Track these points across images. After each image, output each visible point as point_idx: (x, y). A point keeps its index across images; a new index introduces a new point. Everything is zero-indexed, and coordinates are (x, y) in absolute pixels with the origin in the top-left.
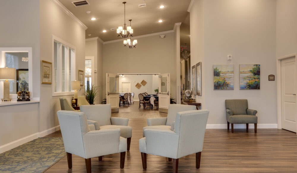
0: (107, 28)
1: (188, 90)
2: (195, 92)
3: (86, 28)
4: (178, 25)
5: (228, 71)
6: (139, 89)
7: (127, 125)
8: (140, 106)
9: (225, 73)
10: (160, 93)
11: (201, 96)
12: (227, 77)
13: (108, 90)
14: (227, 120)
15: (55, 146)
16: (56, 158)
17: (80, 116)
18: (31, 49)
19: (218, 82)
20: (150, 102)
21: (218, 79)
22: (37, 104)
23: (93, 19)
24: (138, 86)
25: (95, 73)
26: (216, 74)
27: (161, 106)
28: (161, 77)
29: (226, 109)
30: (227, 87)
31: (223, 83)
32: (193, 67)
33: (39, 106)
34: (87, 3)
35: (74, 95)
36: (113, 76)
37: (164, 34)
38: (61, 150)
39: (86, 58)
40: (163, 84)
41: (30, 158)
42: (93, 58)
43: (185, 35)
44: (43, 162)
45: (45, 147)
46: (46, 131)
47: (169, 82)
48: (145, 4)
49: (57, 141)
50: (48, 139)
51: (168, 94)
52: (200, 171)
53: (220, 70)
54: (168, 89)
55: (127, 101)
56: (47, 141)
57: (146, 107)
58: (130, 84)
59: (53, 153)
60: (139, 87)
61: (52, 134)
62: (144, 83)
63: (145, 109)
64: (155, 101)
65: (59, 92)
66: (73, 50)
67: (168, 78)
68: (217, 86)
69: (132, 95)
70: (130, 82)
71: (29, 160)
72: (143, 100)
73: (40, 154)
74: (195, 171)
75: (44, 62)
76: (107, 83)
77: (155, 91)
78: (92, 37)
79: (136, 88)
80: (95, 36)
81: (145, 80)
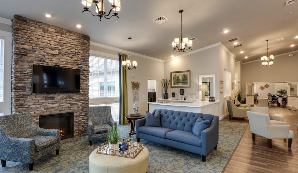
0: (248, 56)
3: (236, 57)
6: (262, 90)
7: (283, 121)
8: (269, 104)
10: (289, 96)
13: (247, 93)
15: (233, 127)
16: (240, 134)
18: (215, 75)
20: (278, 101)
23: (242, 52)
27: (289, 105)
28: (290, 84)
33: (219, 104)
34: (242, 45)
35: (233, 98)
36: (250, 84)
37: (293, 53)
39: (235, 73)
44: (235, 135)
45: (228, 127)
48: (284, 38)
55: (257, 99)
59: (235, 131)
60: (263, 89)
61: (223, 119)
62: (267, 86)
63: (273, 106)
64: (282, 101)
65: (225, 96)
66: (230, 71)
69: (259, 95)
71: (226, 132)
72: (272, 100)
73: (228, 130)
75: (221, 81)
76: (246, 89)
77: (278, 92)
78: (237, 61)
79: (260, 90)
80: (239, 61)
81: (268, 84)
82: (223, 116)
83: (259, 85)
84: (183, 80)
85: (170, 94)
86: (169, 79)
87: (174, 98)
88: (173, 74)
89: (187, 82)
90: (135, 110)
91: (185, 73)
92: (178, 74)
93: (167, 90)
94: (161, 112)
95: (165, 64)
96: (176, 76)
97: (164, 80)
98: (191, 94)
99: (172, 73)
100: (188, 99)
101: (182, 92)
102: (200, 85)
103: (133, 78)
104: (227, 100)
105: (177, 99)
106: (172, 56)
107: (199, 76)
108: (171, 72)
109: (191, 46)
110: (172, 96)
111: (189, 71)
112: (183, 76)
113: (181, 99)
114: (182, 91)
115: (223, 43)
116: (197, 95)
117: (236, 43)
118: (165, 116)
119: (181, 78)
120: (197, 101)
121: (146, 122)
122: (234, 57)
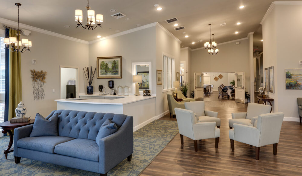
0: (195, 41)
1: (261, 88)
2: (267, 89)
3: (181, 42)
4: (251, 34)
5: (300, 74)
6: (216, 81)
7: (217, 117)
8: (219, 96)
9: (297, 76)
10: (236, 87)
11: (274, 93)
12: (298, 79)
13: (195, 85)
14: (299, 114)
15: (168, 127)
16: (171, 136)
17: (191, 114)
18: (150, 63)
19: (290, 83)
20: (227, 93)
21: (289, 80)
22: (154, 98)
23: (187, 36)
24: (216, 79)
25: (186, 72)
26: (288, 76)
27: (236, 97)
28: (237, 75)
29: (298, 105)
30: (299, 87)
31: (295, 84)
32: (266, 69)
33: (155, 100)
34: (184, 28)
35: (175, 91)
36: (199, 74)
37: (238, 41)
38: (173, 131)
39: (181, 62)
40: (238, 80)
41: (156, 134)
42: (185, 62)
43: (257, 40)
44: (165, 137)
45: (162, 127)
46: (159, 115)
47: (244, 79)
48: (226, 24)
49: (167, 123)
50: (162, 121)
51: (243, 89)
52: (277, 157)
53: (291, 73)
54: (243, 85)
55: (209, 92)
56: (162, 123)
57: (224, 97)
58: (209, 78)
59: (168, 132)
62: (221, 77)
63: (223, 99)
64: (231, 93)
65: (166, 89)
66: (173, 59)
67: (243, 76)
68: (289, 87)
69: (212, 86)
70: (209, 76)
71: (156, 135)
72: (222, 92)
73: (160, 132)
74: (273, 157)
75: (158, 70)
76: (195, 80)
77: (230, 83)
78: (184, 47)
79: (214, 81)
80: (186, 46)
81: (222, 74)
82: (163, 113)
83: (214, 76)
84: (113, 69)
85: (96, 88)
86: (95, 66)
87: (101, 93)
88: (100, 61)
89: (118, 72)
90: (19, 112)
91: (116, 60)
92: (106, 61)
93: (91, 83)
94: (60, 114)
95: (91, 46)
96: (104, 63)
97: (88, 68)
98: (122, 87)
99: (99, 58)
100: (119, 94)
101: (111, 85)
102: (133, 76)
103: (34, 64)
104: (167, 94)
105: (105, 93)
106: (99, 37)
107: (133, 63)
108: (97, 58)
109: (101, 23)
110: (99, 90)
111: (120, 57)
112: (113, 63)
113: (110, 94)
114: (111, 83)
115: (160, 23)
116: (130, 89)
117: (176, 25)
118: (65, 119)
119: (110, 66)
120: (129, 96)
121: (33, 130)
122: (179, 42)
